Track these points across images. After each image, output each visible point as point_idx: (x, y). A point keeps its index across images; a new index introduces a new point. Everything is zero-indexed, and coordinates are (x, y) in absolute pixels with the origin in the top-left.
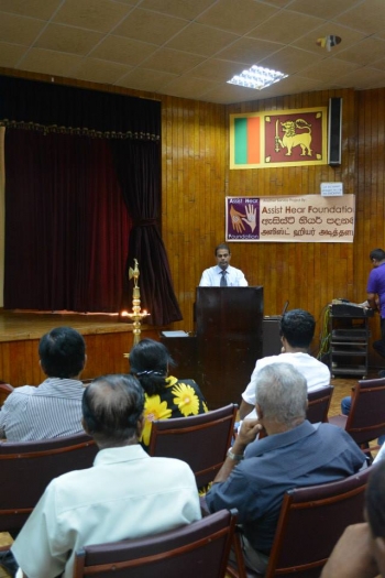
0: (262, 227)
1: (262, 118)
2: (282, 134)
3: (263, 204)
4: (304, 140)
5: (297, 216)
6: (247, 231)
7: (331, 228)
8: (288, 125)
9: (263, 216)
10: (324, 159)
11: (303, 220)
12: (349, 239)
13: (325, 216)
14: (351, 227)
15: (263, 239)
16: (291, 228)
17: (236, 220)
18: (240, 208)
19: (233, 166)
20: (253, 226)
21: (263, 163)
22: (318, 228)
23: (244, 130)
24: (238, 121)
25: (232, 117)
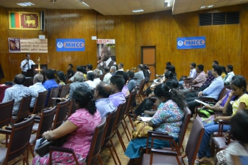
0: (21, 48)
1: (20, 14)
2: (26, 19)
3: (21, 41)
4: (33, 22)
5: (32, 45)
6: (16, 49)
7: (42, 48)
8: (28, 17)
9: (21, 44)
10: (39, 28)
11: (34, 46)
12: (47, 52)
13: (40, 45)
14: (47, 48)
15: (21, 52)
16: (30, 49)
17: (12, 45)
18: (14, 42)
19: (10, 28)
20: (18, 48)
21: (21, 28)
22: (38, 48)
23: (14, 17)
24: (12, 14)
25: (10, 12)
